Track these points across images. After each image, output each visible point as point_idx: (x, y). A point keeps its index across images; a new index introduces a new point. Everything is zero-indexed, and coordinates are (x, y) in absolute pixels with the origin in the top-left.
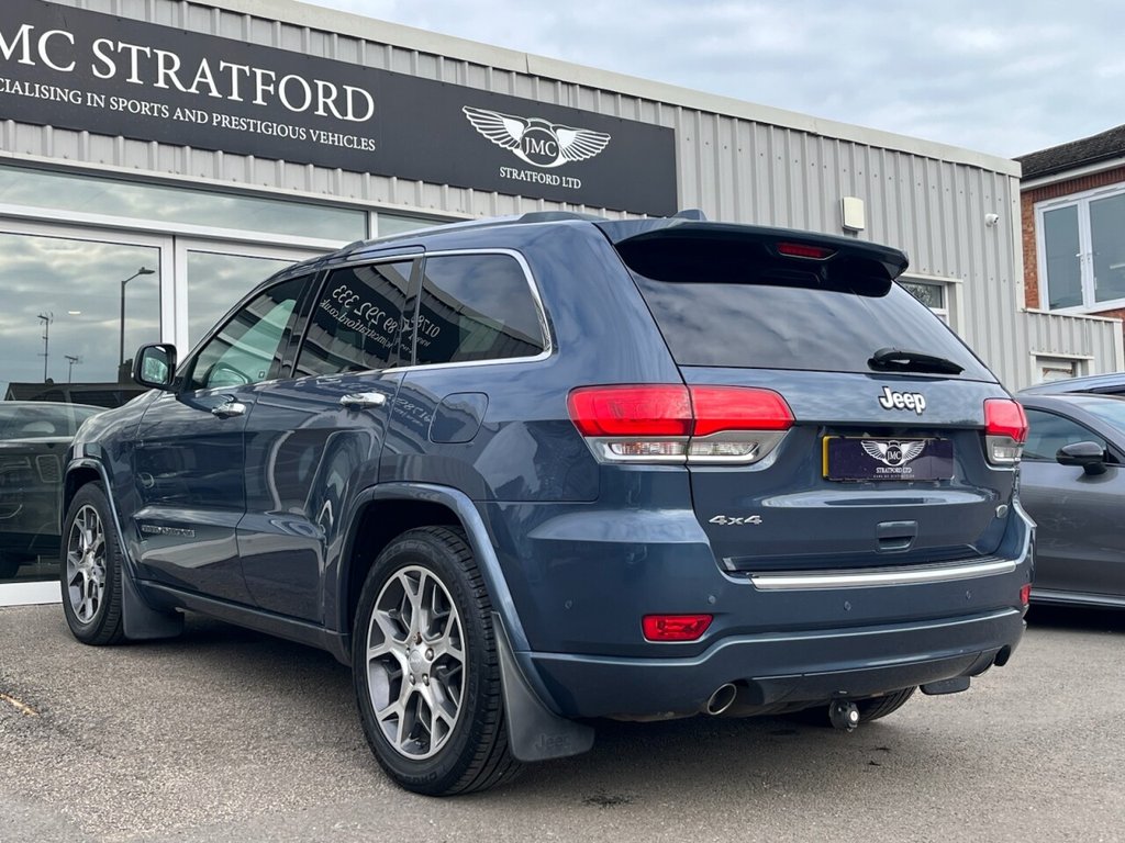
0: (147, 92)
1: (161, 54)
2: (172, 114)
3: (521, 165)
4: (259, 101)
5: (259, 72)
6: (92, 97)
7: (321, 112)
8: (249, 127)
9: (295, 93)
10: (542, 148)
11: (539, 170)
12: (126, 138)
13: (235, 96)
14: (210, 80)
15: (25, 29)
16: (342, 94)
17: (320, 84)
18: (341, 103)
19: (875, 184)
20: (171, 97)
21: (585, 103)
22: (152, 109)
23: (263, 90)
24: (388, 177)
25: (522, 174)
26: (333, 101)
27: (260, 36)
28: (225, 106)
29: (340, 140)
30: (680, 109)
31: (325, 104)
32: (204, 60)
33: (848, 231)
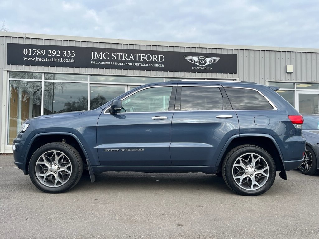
0: (121, 61)
1: (124, 54)
2: (125, 64)
3: (197, 66)
4: (142, 60)
5: (142, 55)
6: (112, 63)
7: (154, 61)
8: (140, 65)
9: (149, 58)
10: (203, 62)
11: (201, 67)
12: (117, 69)
13: (137, 60)
14: (133, 58)
15: (101, 53)
16: (158, 57)
17: (154, 55)
18: (158, 59)
19: (298, 61)
20: (126, 61)
21: (214, 52)
22: (122, 64)
23: (142, 58)
24: (167, 71)
25: (197, 68)
26: (156, 58)
27: (143, 48)
28: (135, 62)
29: (157, 65)
30: (239, 50)
32: (132, 54)
33: (288, 73)
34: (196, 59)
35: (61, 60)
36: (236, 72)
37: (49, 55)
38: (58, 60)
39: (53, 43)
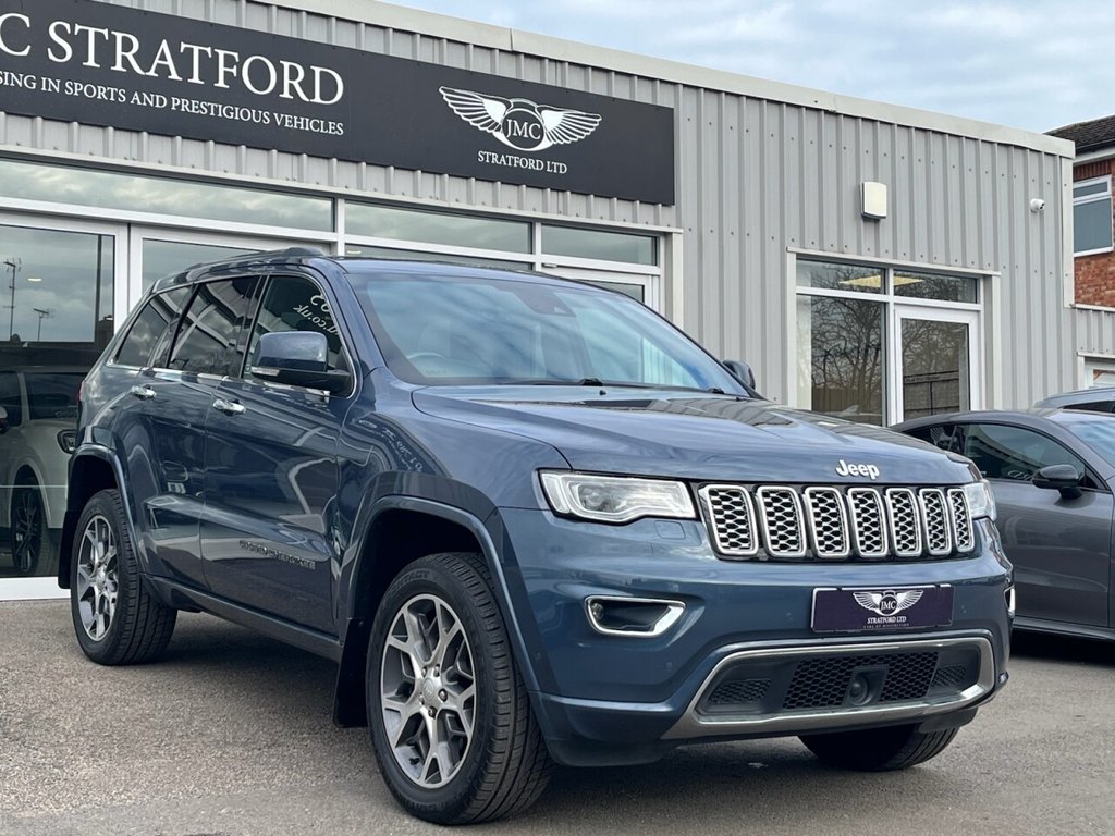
0: (104, 75)
1: (119, 36)
2: (129, 98)
3: (501, 149)
4: (221, 83)
5: (221, 53)
6: (47, 82)
7: (286, 94)
8: (209, 112)
9: (259, 75)
10: (525, 130)
12: (81, 124)
13: (196, 79)
14: (170, 62)
16: (309, 75)
17: (286, 65)
18: (308, 85)
19: (902, 167)
20: (129, 81)
21: (574, 82)
22: (108, 94)
23: (225, 72)
24: (357, 162)
25: (503, 158)
26: (300, 83)
27: (225, 16)
28: (184, 90)
29: (306, 124)
30: (680, 87)
31: (291, 86)
32: (164, 41)
33: (868, 218)
34: (496, 110)
36: (669, 199)
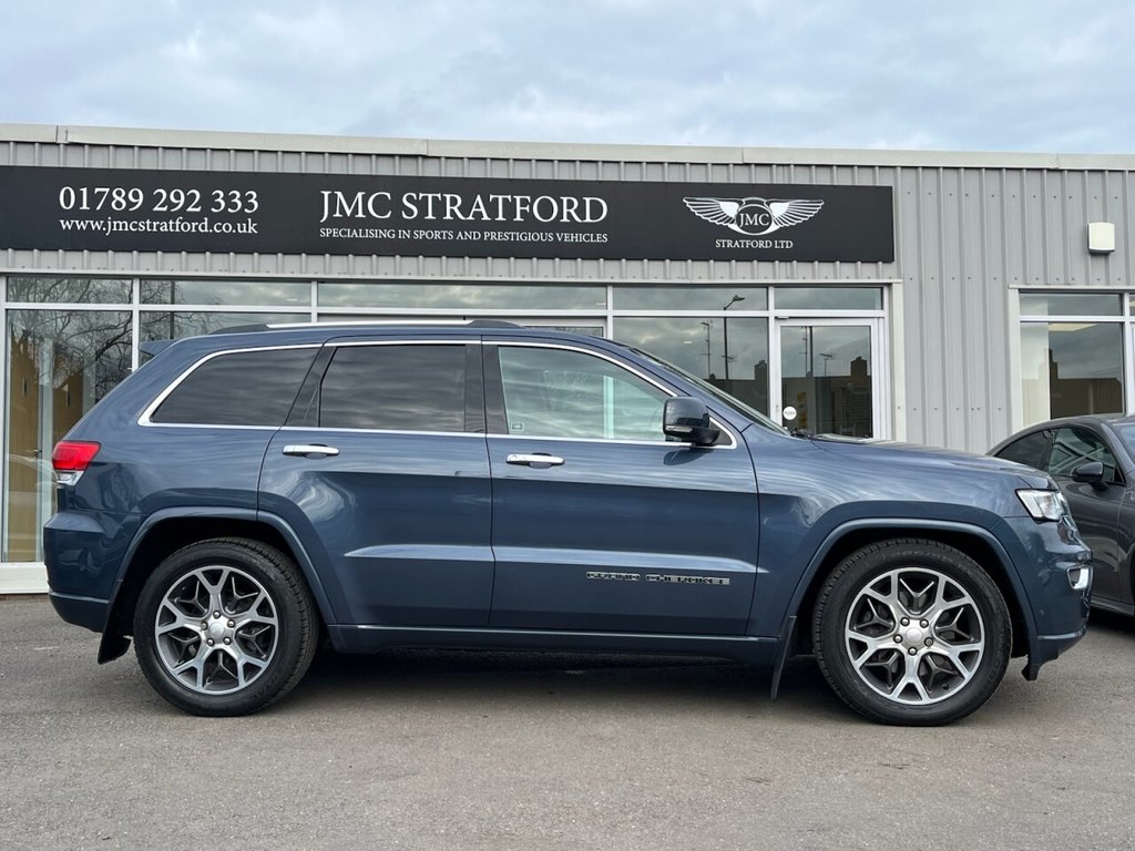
1: (448, 197)
2: (455, 237)
3: (734, 236)
4: (518, 218)
5: (518, 198)
6: (402, 233)
7: (565, 219)
8: (510, 238)
9: (546, 209)
10: (757, 220)
11: (751, 238)
12: (423, 257)
13: (500, 218)
14: (483, 209)
15: (360, 195)
16: (582, 204)
17: (565, 199)
18: (581, 212)
20: (456, 225)
21: (801, 178)
22: (441, 235)
23: (521, 210)
24: (620, 259)
25: (737, 243)
26: (575, 211)
27: (521, 172)
28: (493, 226)
29: (580, 238)
30: (899, 169)
31: (568, 213)
32: (478, 196)
33: (1095, 254)
34: (730, 208)
35: (204, 227)
36: (888, 257)
37: (156, 209)
38: (192, 227)
39: (172, 163)
